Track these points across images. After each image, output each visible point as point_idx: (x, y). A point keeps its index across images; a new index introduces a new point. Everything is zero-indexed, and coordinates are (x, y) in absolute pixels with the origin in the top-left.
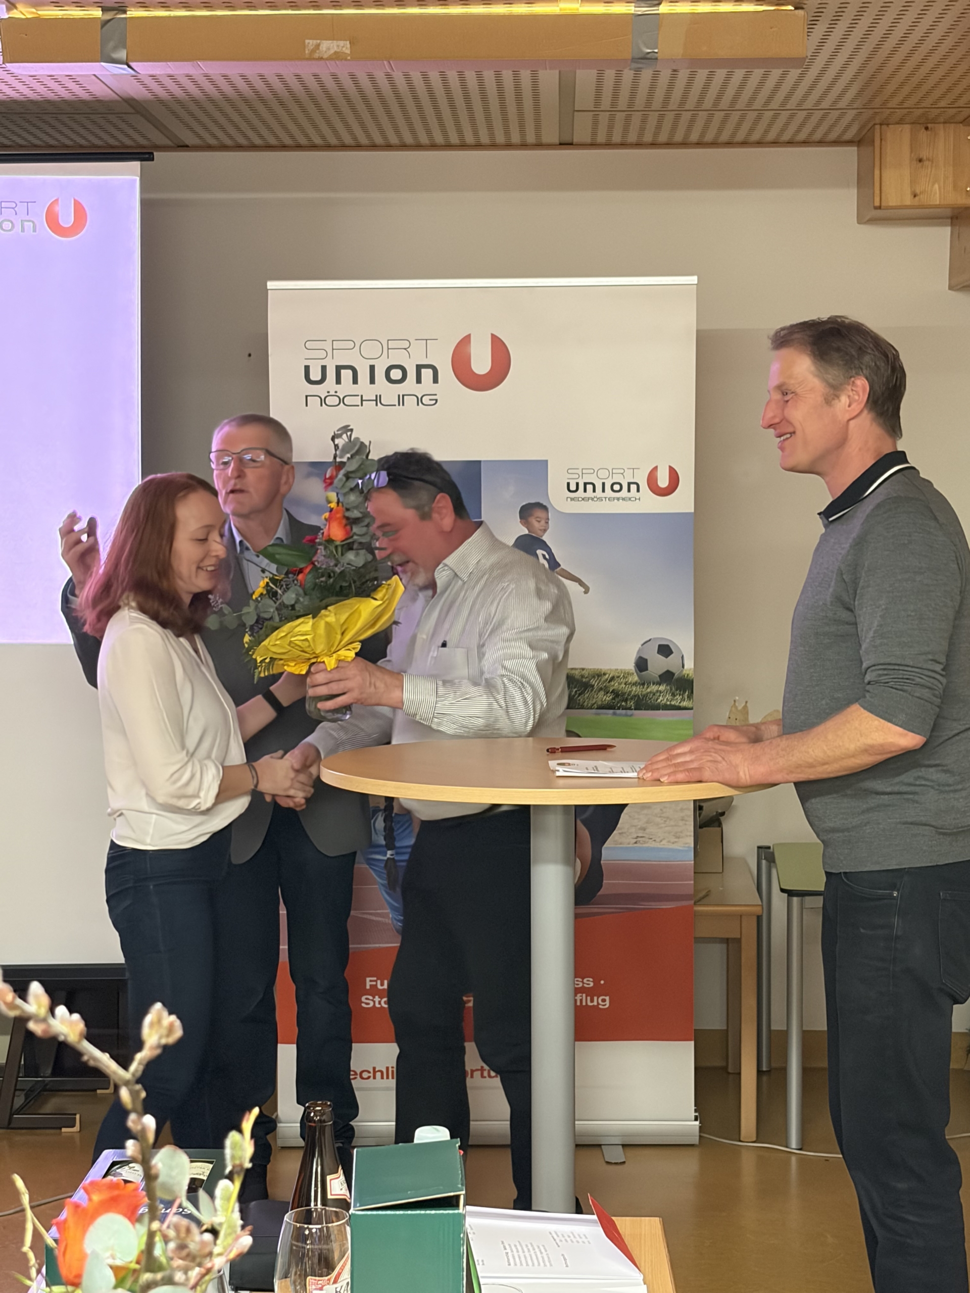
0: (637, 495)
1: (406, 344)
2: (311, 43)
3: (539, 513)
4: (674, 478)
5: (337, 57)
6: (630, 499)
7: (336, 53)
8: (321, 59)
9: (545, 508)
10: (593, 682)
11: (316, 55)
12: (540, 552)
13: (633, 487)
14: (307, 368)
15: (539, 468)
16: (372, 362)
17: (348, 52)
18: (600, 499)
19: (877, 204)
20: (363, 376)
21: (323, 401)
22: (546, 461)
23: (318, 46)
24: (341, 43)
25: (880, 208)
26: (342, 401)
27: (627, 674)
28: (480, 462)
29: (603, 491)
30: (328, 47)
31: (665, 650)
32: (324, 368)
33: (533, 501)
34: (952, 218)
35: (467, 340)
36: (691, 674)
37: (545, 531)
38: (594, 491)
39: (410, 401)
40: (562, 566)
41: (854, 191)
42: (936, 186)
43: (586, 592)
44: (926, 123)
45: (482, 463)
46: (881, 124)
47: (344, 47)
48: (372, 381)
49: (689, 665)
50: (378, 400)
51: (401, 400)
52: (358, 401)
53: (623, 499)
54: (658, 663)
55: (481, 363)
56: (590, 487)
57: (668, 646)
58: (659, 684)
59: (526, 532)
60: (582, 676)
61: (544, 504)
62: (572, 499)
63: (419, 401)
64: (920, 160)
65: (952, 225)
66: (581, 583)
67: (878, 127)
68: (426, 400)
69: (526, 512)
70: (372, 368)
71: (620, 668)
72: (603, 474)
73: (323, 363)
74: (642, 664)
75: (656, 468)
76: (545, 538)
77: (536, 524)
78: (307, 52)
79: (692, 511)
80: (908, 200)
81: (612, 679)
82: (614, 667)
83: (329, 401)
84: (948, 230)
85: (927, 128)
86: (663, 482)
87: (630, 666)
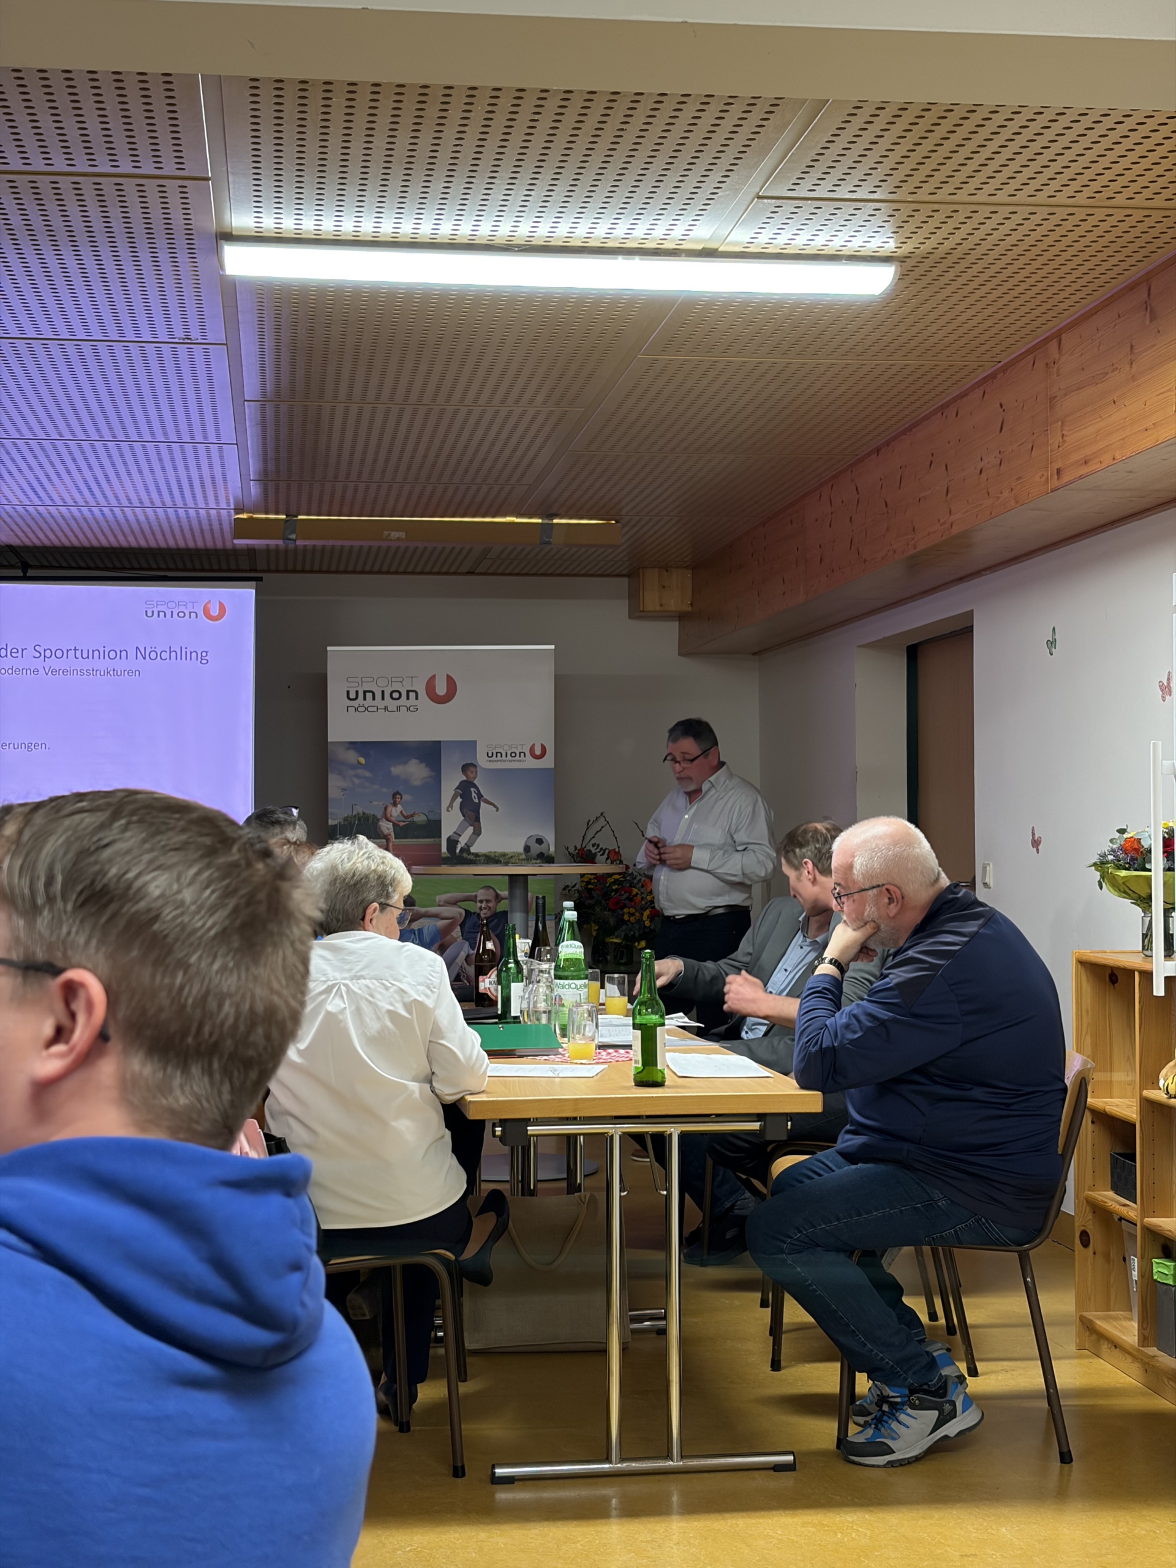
0: (524, 759)
1: (401, 679)
2: (386, 533)
3: (472, 769)
4: (544, 750)
5: (398, 539)
6: (520, 761)
7: (398, 538)
8: (390, 540)
9: (475, 766)
10: (501, 859)
11: (389, 538)
12: (473, 790)
13: (522, 755)
14: (348, 692)
15: (471, 745)
16: (383, 689)
17: (404, 537)
18: (504, 761)
19: (641, 609)
20: (378, 696)
21: (356, 710)
22: (476, 742)
23: (389, 535)
24: (401, 533)
25: (643, 611)
26: (367, 709)
27: (521, 854)
28: (440, 742)
29: (506, 756)
30: (395, 535)
31: (540, 841)
32: (357, 692)
33: (469, 762)
34: (679, 617)
35: (434, 677)
36: (554, 855)
37: (475, 778)
38: (501, 756)
39: (403, 709)
40: (485, 797)
41: (627, 601)
42: (672, 601)
43: (497, 810)
44: (666, 568)
45: (442, 743)
46: (643, 568)
47: (402, 535)
48: (383, 698)
49: (552, 849)
50: (386, 708)
51: (398, 708)
52: (375, 709)
53: (517, 761)
54: (536, 849)
55: (441, 689)
56: (499, 755)
57: (541, 839)
58: (537, 859)
59: (465, 778)
60: (495, 856)
61: (475, 763)
62: (490, 761)
63: (408, 709)
64: (664, 587)
65: (679, 621)
66: (494, 806)
67: (641, 570)
68: (411, 709)
69: (465, 768)
70: (383, 692)
71: (516, 851)
72: (506, 748)
73: (357, 689)
74: (527, 849)
75: (534, 745)
76: (476, 782)
77: (471, 775)
78: (384, 537)
79: (553, 767)
80: (658, 608)
81: (512, 857)
82: (512, 851)
83: (359, 709)
84: (677, 623)
85: (667, 571)
86: (538, 752)
87: (521, 850)
